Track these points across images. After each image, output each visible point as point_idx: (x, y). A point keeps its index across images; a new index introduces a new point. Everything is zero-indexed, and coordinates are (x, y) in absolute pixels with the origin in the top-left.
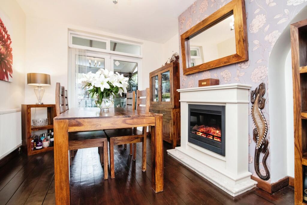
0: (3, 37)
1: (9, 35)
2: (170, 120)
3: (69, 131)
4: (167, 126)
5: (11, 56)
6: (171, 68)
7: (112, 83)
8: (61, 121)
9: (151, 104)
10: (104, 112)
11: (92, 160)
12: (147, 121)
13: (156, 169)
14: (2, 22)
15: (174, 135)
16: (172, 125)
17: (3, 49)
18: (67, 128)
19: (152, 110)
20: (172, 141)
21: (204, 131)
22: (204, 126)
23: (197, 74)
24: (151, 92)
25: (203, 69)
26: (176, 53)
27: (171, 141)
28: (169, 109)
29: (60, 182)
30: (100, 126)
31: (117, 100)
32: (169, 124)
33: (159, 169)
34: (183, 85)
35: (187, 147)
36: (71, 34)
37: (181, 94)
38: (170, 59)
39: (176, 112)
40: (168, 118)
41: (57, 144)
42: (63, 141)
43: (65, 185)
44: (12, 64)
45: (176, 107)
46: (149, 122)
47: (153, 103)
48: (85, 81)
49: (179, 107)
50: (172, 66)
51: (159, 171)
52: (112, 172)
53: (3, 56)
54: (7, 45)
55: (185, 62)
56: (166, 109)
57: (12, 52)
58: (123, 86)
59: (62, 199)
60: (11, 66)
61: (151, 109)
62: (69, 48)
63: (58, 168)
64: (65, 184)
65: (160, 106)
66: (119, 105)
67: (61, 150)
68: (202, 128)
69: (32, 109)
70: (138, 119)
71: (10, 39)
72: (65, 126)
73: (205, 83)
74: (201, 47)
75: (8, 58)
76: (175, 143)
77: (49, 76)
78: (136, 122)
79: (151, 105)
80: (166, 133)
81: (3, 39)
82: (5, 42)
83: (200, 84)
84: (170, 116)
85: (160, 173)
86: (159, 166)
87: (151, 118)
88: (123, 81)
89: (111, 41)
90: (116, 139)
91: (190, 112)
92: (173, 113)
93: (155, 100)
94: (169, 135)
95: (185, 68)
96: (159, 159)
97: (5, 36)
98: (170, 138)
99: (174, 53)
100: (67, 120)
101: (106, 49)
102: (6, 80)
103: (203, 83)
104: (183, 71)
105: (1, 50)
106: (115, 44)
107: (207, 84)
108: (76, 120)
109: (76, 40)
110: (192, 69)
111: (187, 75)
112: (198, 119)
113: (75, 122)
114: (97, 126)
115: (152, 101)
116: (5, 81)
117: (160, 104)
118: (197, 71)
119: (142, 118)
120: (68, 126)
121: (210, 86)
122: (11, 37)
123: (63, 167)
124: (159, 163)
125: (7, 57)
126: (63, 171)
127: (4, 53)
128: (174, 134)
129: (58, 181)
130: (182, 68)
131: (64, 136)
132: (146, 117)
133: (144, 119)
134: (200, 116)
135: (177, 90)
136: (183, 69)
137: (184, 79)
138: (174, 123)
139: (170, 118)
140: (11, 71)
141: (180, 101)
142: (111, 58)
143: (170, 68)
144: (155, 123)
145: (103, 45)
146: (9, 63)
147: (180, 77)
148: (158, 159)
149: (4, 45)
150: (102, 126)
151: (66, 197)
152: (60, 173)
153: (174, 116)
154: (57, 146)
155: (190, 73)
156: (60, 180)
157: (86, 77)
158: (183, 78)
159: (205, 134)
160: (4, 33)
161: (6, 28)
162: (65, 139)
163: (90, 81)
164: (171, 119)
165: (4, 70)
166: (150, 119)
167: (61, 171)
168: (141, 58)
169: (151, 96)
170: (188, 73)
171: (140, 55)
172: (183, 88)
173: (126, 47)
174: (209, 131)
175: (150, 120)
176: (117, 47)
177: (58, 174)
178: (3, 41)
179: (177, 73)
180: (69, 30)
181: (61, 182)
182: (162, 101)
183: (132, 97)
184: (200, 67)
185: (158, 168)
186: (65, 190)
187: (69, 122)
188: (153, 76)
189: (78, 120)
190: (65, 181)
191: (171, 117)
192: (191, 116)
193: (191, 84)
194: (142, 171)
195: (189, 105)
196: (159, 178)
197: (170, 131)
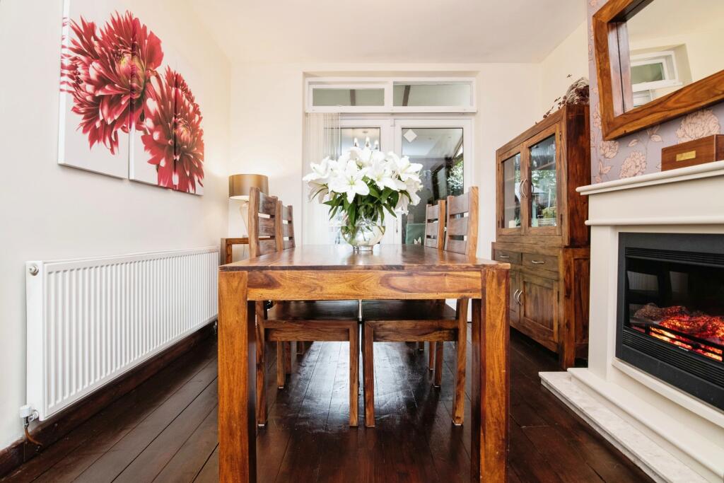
0: (187, 109)
1: (197, 106)
2: (556, 284)
3: (248, 299)
4: (545, 299)
5: (200, 144)
6: (560, 127)
7: (375, 179)
8: (234, 274)
9: (499, 235)
10: (360, 255)
11: (338, 367)
12: (456, 284)
13: (482, 434)
14: (184, 81)
15: (566, 330)
16: (562, 297)
17: (185, 133)
18: (245, 291)
19: (501, 251)
20: (560, 346)
21: (681, 329)
22: (684, 308)
23: (656, 130)
24: (500, 203)
25: (680, 108)
26: (582, 79)
27: (558, 346)
28: (552, 248)
29: (230, 419)
30: (321, 290)
31: (417, 227)
32: (552, 295)
33: (493, 434)
34: (601, 174)
35: (611, 373)
36: (310, 83)
37: (592, 202)
38: (561, 100)
39: (575, 260)
40: (547, 274)
41: (223, 327)
42: (237, 322)
43: (239, 427)
44: (203, 161)
45: (577, 244)
46: (462, 288)
47: (505, 232)
48: (314, 179)
49: (587, 244)
50: (562, 118)
51: (494, 441)
52: (369, 410)
53: (185, 147)
54: (193, 125)
55: (611, 98)
56: (543, 248)
57: (203, 138)
58: (407, 186)
59: (232, 459)
60: (200, 164)
61: (500, 248)
62: (306, 114)
63: (226, 384)
64: (240, 425)
65: (524, 240)
66: (420, 240)
67: (232, 343)
68: (675, 314)
69: (235, 247)
70: (428, 275)
71: (199, 113)
72: (241, 285)
73: (691, 155)
74: (680, 49)
75: (196, 149)
76: (569, 354)
77: (266, 178)
78: (420, 286)
79: (500, 239)
80: (543, 319)
81: (185, 113)
82: (191, 118)
83: (670, 159)
84: (555, 269)
85: (497, 447)
86: (493, 427)
87: (467, 274)
88: (406, 173)
89: (394, 83)
90: (380, 325)
91: (626, 257)
92: (566, 262)
93: (512, 224)
94: (552, 327)
95: (609, 115)
96: (495, 402)
97: (189, 108)
98: (553, 336)
99: (572, 82)
100: (246, 272)
101: (383, 104)
102: (191, 191)
103: (681, 157)
104: (600, 128)
105: (182, 136)
106: (408, 88)
107: (697, 157)
108: (264, 272)
109: (321, 97)
110: (637, 116)
111: (616, 139)
112: (664, 283)
113: (262, 276)
114: (314, 290)
115: (503, 226)
116: (189, 193)
117: (526, 235)
118: (657, 117)
119: (441, 275)
120: (248, 286)
121: (712, 161)
122: (201, 109)
123: (235, 384)
124: (492, 416)
125: (193, 148)
126: (235, 392)
127: (187, 139)
128: (568, 325)
129: (224, 413)
130: (599, 120)
131: (238, 310)
132: (453, 271)
133: (446, 277)
134: (671, 273)
135: (578, 189)
136: (602, 120)
137: (604, 155)
138: (568, 292)
139: (555, 277)
140: (200, 173)
141: (587, 223)
142: (394, 125)
143: (557, 125)
144: (483, 291)
145: (376, 96)
146: (198, 158)
147: (593, 150)
148: (490, 404)
149: (187, 125)
150: (324, 291)
151: (240, 455)
152: (229, 396)
153: (568, 270)
154: (224, 331)
155: (628, 131)
156: (228, 413)
157: (317, 172)
158: (602, 152)
159: (688, 340)
160: (187, 102)
161: (192, 92)
162: (241, 316)
163: (326, 180)
164: (558, 280)
165: (188, 173)
166: (465, 277)
167: (231, 391)
168: (473, 114)
169: (501, 213)
170: (621, 131)
171: (471, 104)
172: (602, 182)
173: (434, 91)
174: (705, 328)
175: (463, 279)
176: (411, 97)
177: (225, 398)
178: (186, 118)
179: (581, 139)
180: (306, 75)
181: (230, 417)
182: (530, 224)
183: (437, 217)
184: (670, 104)
185: (490, 432)
186: (238, 438)
187: (249, 276)
188: (505, 158)
189: (270, 273)
190: (240, 417)
191: (557, 272)
192: (629, 272)
193: (633, 167)
194: (453, 424)
195: (620, 233)
196: (492, 464)
197: (555, 314)
